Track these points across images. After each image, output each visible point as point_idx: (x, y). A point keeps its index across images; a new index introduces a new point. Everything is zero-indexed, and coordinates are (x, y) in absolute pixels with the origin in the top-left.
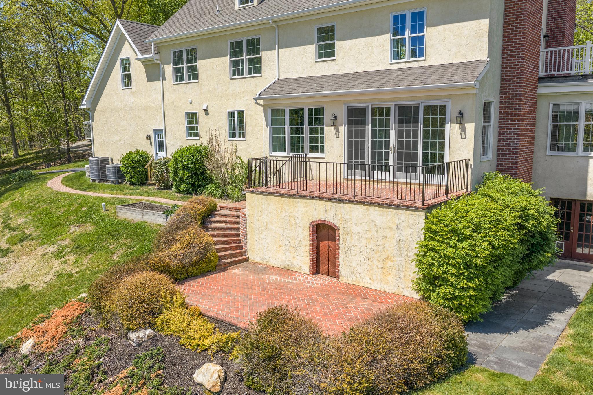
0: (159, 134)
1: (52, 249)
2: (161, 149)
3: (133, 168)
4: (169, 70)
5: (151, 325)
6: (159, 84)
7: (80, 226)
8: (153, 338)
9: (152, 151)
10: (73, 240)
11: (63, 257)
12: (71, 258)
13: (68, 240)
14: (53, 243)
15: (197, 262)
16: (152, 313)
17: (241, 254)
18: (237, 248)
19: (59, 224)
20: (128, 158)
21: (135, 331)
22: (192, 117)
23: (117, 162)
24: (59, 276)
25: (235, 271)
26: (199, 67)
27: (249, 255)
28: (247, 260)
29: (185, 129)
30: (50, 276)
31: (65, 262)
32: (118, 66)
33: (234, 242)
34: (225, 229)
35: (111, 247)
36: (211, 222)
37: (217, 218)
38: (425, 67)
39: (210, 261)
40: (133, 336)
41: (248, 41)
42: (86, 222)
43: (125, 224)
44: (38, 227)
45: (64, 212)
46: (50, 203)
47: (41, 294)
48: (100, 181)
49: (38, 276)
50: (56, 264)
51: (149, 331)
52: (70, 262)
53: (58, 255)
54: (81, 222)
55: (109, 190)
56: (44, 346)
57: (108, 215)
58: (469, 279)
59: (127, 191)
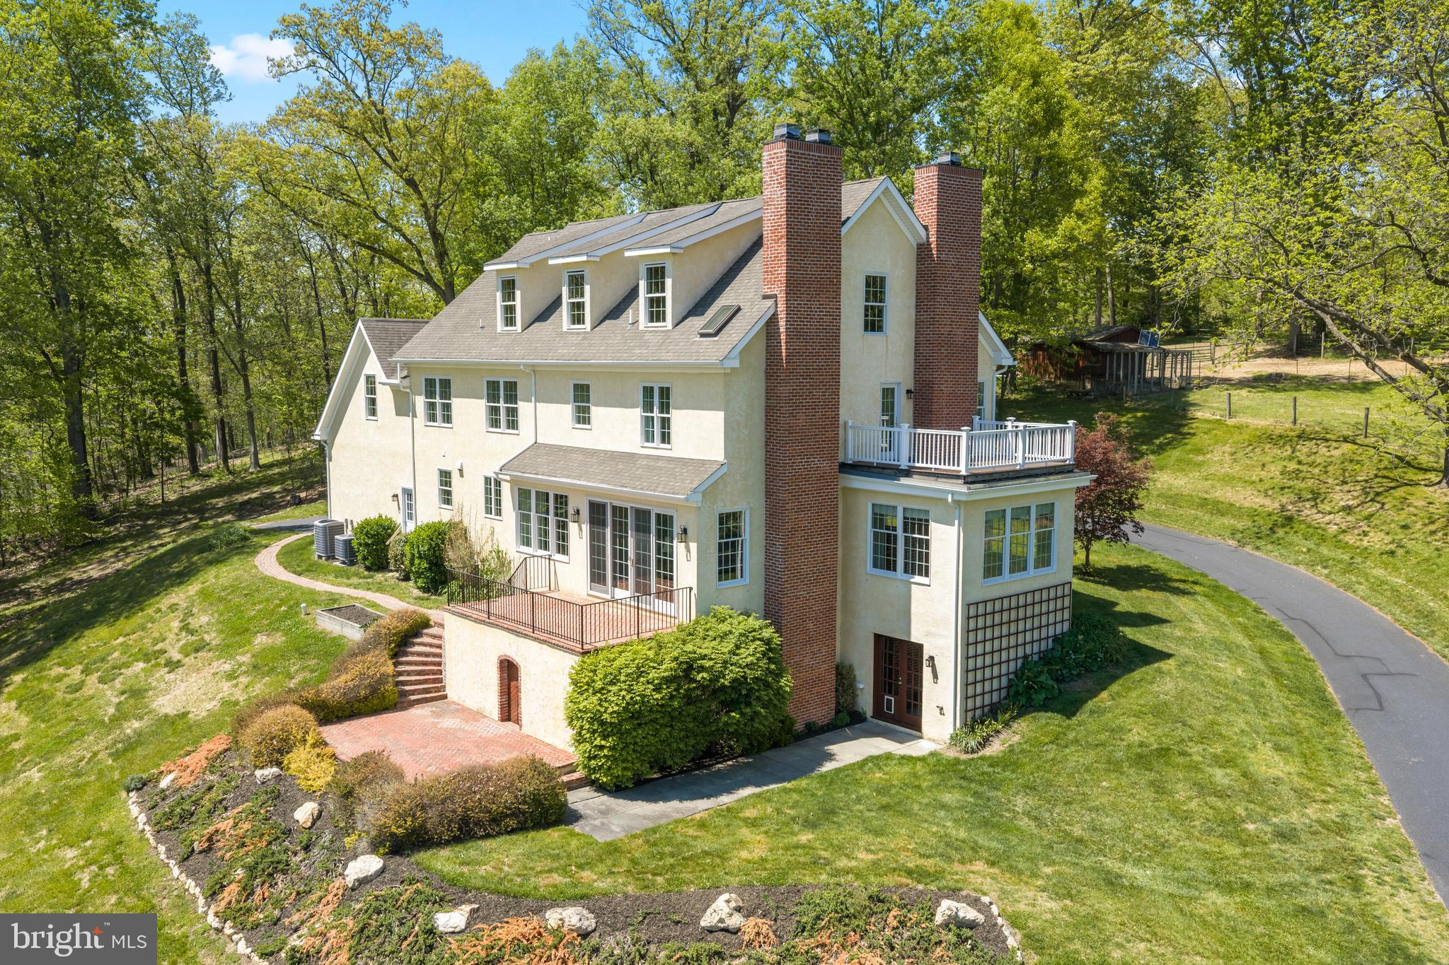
0: (409, 494)
1: (227, 667)
2: (410, 517)
3: (367, 545)
4: (420, 402)
5: (279, 764)
6: (408, 420)
7: (268, 635)
8: (278, 778)
9: (398, 518)
10: (253, 656)
11: (236, 678)
12: (244, 680)
13: (249, 655)
14: (232, 657)
15: (366, 698)
16: (280, 751)
17: (438, 690)
18: (434, 681)
19: (247, 630)
20: (364, 528)
21: (262, 768)
22: (445, 477)
23: (348, 534)
24: (225, 703)
25: (419, 713)
26: (453, 407)
27: (448, 691)
28: (445, 697)
29: (437, 492)
30: (214, 703)
31: (236, 685)
32: (362, 385)
33: (434, 673)
34: (427, 655)
35: (293, 670)
36: (414, 644)
37: (425, 639)
38: (671, 460)
39: (384, 698)
40: (258, 773)
41: (506, 383)
42: (277, 630)
43: (320, 637)
44: (221, 632)
45: (260, 611)
46: (246, 595)
47: (199, 724)
48: (328, 558)
49: (202, 701)
50: (226, 686)
51: (275, 770)
52: (241, 686)
53: (231, 676)
54: (271, 630)
55: (331, 577)
56: (181, 781)
57: (306, 623)
58: (605, 737)
59: (355, 580)
